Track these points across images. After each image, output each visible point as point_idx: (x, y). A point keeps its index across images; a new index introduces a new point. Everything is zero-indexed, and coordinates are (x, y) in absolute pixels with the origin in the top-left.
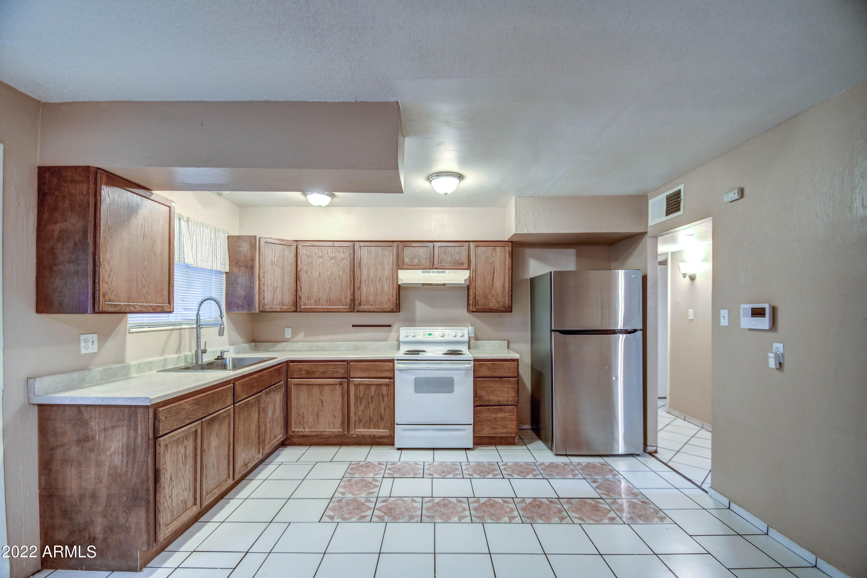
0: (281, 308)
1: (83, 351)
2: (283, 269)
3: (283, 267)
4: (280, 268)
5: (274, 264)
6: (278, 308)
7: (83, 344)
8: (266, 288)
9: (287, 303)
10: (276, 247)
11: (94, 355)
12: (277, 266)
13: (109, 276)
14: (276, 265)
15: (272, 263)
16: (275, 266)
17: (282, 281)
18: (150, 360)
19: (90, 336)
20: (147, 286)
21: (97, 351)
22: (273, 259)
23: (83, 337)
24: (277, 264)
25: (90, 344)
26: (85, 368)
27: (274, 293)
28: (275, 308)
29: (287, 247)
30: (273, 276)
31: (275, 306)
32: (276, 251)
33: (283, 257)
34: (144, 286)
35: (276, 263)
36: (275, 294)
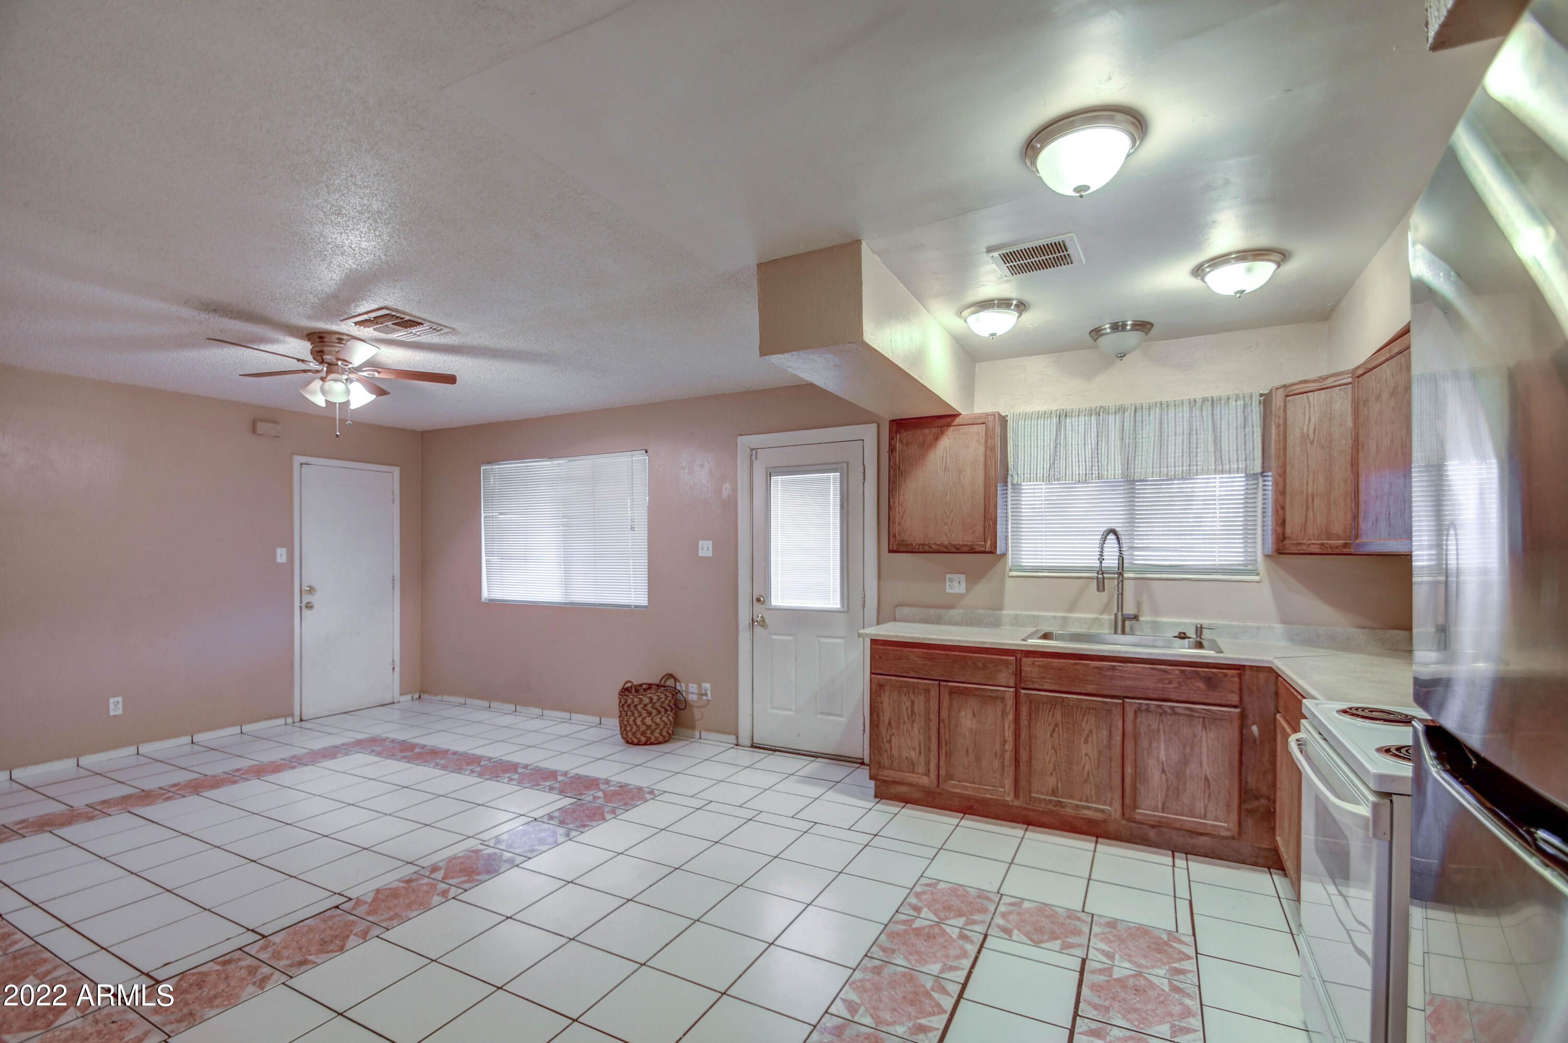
0: (1323, 544)
1: (948, 590)
2: (1330, 448)
3: (1331, 442)
4: (1323, 447)
5: (1308, 442)
6: (1314, 544)
7: (948, 583)
8: (1288, 499)
9: (1339, 533)
10: (1311, 400)
11: (960, 596)
12: (1315, 443)
13: (902, 518)
14: (1312, 442)
15: (1304, 437)
16: (1309, 445)
17: (1326, 478)
18: (1035, 613)
19: (956, 577)
20: (949, 523)
21: (964, 591)
22: (1305, 430)
23: (948, 576)
24: (1316, 440)
25: (956, 584)
26: (950, 607)
27: (1307, 508)
28: (1309, 545)
29: (1340, 389)
30: (1306, 470)
31: (1309, 540)
32: (1312, 408)
33: (1331, 419)
34: (946, 524)
35: (1311, 436)
36: (1310, 511)
